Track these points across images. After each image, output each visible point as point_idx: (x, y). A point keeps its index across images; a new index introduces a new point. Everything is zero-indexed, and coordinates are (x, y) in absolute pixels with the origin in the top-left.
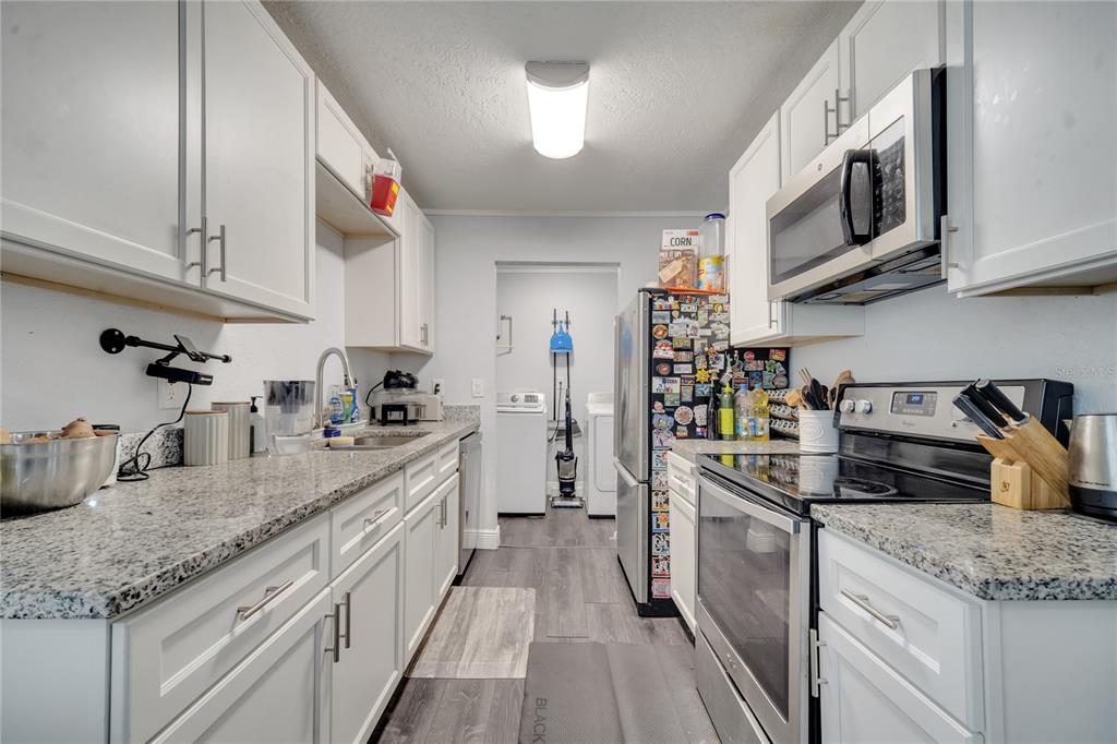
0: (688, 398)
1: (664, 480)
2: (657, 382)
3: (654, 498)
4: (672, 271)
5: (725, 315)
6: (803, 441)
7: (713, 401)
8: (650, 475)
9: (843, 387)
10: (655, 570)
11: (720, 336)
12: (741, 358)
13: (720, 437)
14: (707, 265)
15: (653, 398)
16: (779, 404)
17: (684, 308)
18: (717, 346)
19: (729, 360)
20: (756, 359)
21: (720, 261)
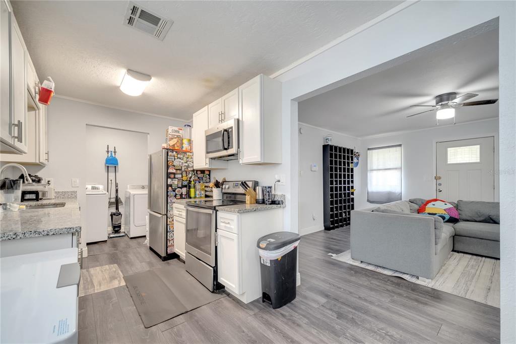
0: (180, 186)
1: (172, 213)
2: (169, 180)
3: (168, 220)
4: (174, 142)
5: (192, 159)
6: (214, 197)
7: (188, 186)
8: (167, 212)
9: (223, 182)
10: (168, 244)
11: (190, 166)
12: (197, 173)
13: (191, 198)
14: (185, 142)
15: (168, 186)
16: (207, 187)
17: (179, 156)
18: (189, 169)
19: (193, 174)
20: (201, 173)
21: (190, 142)
